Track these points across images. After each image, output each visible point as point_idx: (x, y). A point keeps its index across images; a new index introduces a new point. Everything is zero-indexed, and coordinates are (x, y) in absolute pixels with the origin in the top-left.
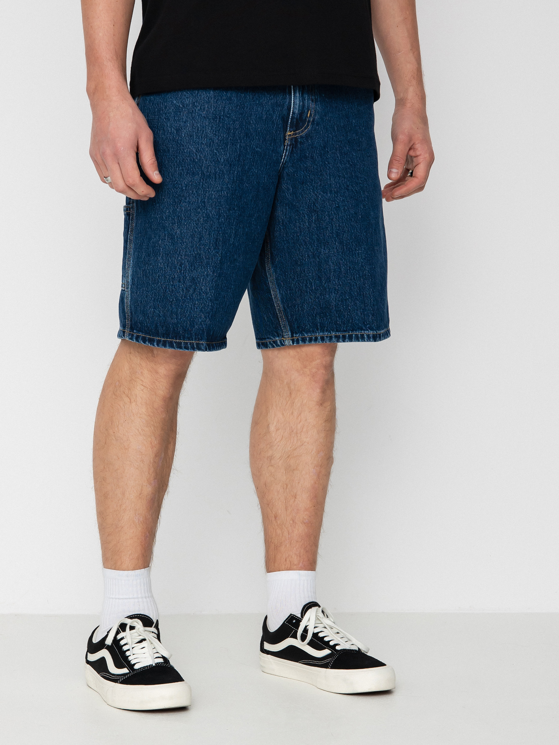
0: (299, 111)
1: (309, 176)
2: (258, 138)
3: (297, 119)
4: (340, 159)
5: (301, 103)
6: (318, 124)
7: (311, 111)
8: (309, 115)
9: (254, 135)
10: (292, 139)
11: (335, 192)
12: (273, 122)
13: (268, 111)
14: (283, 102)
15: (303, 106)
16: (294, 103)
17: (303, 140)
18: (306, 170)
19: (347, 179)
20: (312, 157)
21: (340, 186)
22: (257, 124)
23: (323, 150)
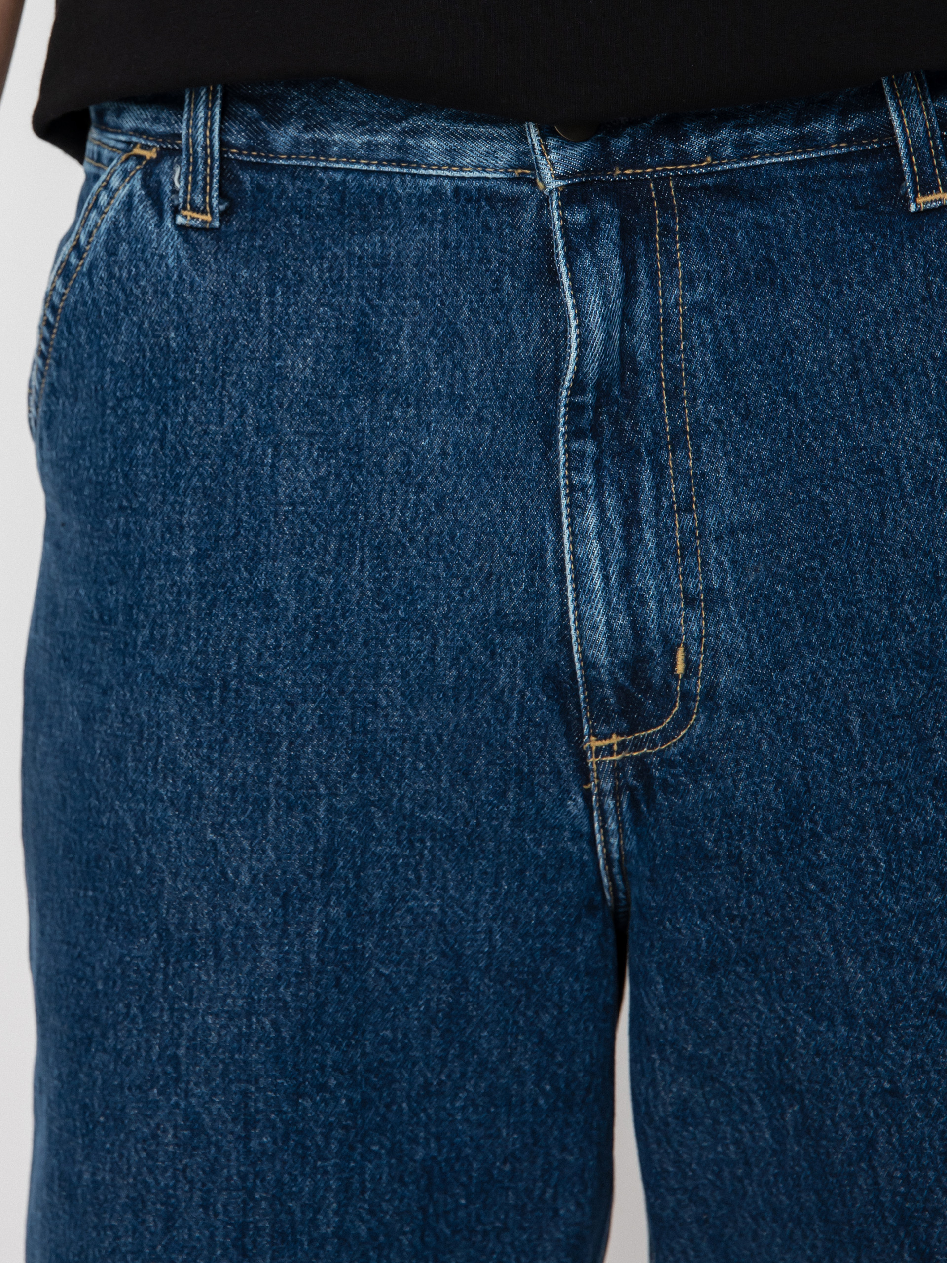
0: (612, 651)
1: (738, 940)
2: (428, 767)
3: (618, 688)
4: (889, 870)
5: (622, 620)
6: (738, 709)
7: (687, 651)
8: (680, 668)
9: (404, 757)
10: (618, 768)
11: (870, 1024)
12: (498, 698)
13: (462, 651)
14: (532, 610)
15: (638, 629)
16: (579, 618)
17: (674, 776)
18: (716, 912)
19: (932, 962)
20: (735, 859)
21: (895, 998)
22: (415, 709)
23: (787, 827)
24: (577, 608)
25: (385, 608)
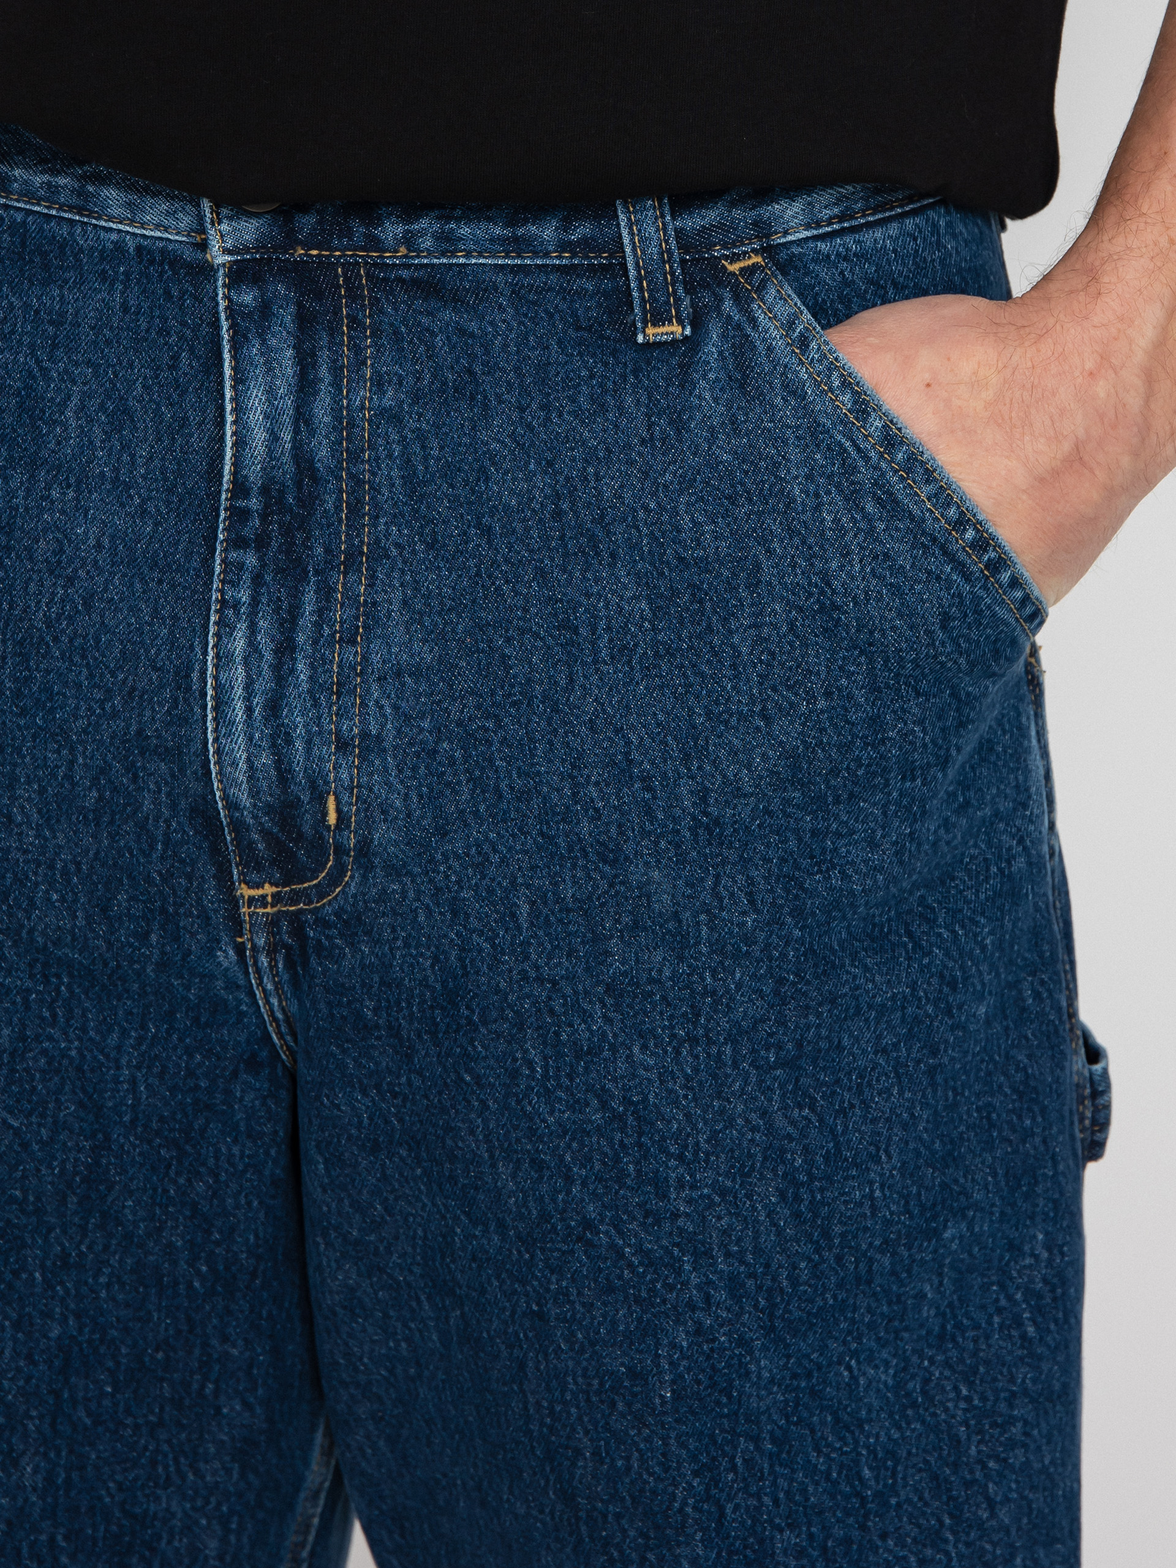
1: (401, 1120)
5: (265, 759)
7: (338, 802)
8: (332, 818)
10: (273, 922)
11: (519, 1237)
12: (142, 826)
13: (102, 771)
17: (327, 937)
19: (584, 1184)
21: (545, 1217)
22: (53, 831)
23: (443, 1008)
24: (216, 740)
25: (23, 713)
